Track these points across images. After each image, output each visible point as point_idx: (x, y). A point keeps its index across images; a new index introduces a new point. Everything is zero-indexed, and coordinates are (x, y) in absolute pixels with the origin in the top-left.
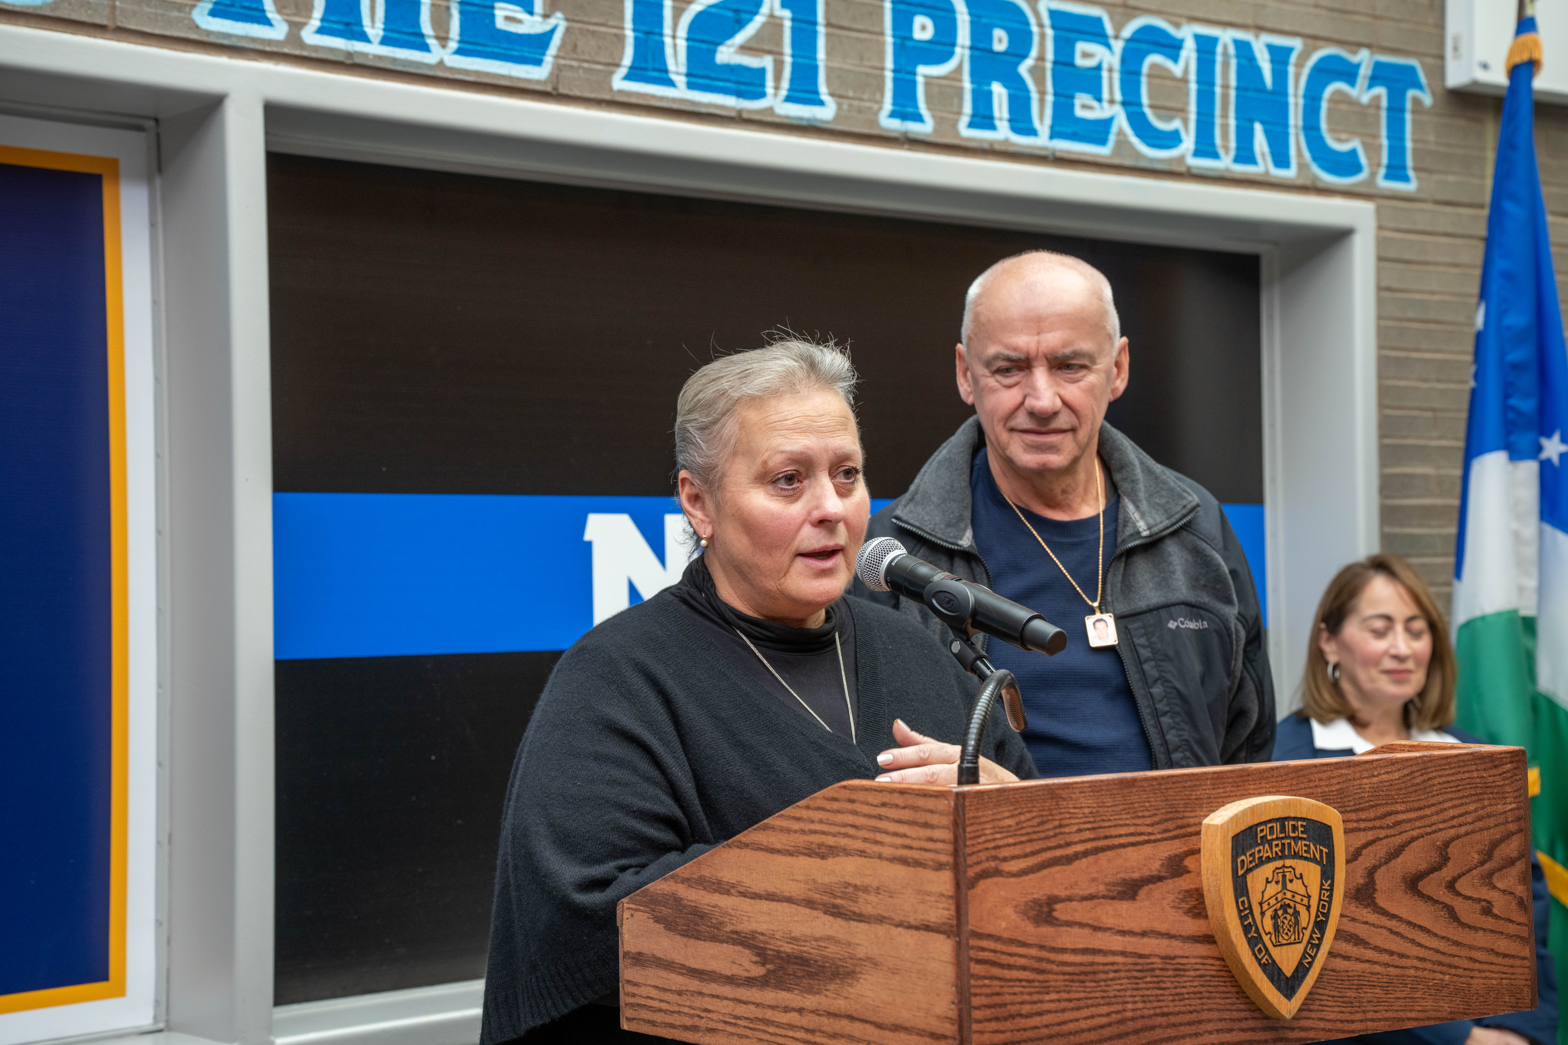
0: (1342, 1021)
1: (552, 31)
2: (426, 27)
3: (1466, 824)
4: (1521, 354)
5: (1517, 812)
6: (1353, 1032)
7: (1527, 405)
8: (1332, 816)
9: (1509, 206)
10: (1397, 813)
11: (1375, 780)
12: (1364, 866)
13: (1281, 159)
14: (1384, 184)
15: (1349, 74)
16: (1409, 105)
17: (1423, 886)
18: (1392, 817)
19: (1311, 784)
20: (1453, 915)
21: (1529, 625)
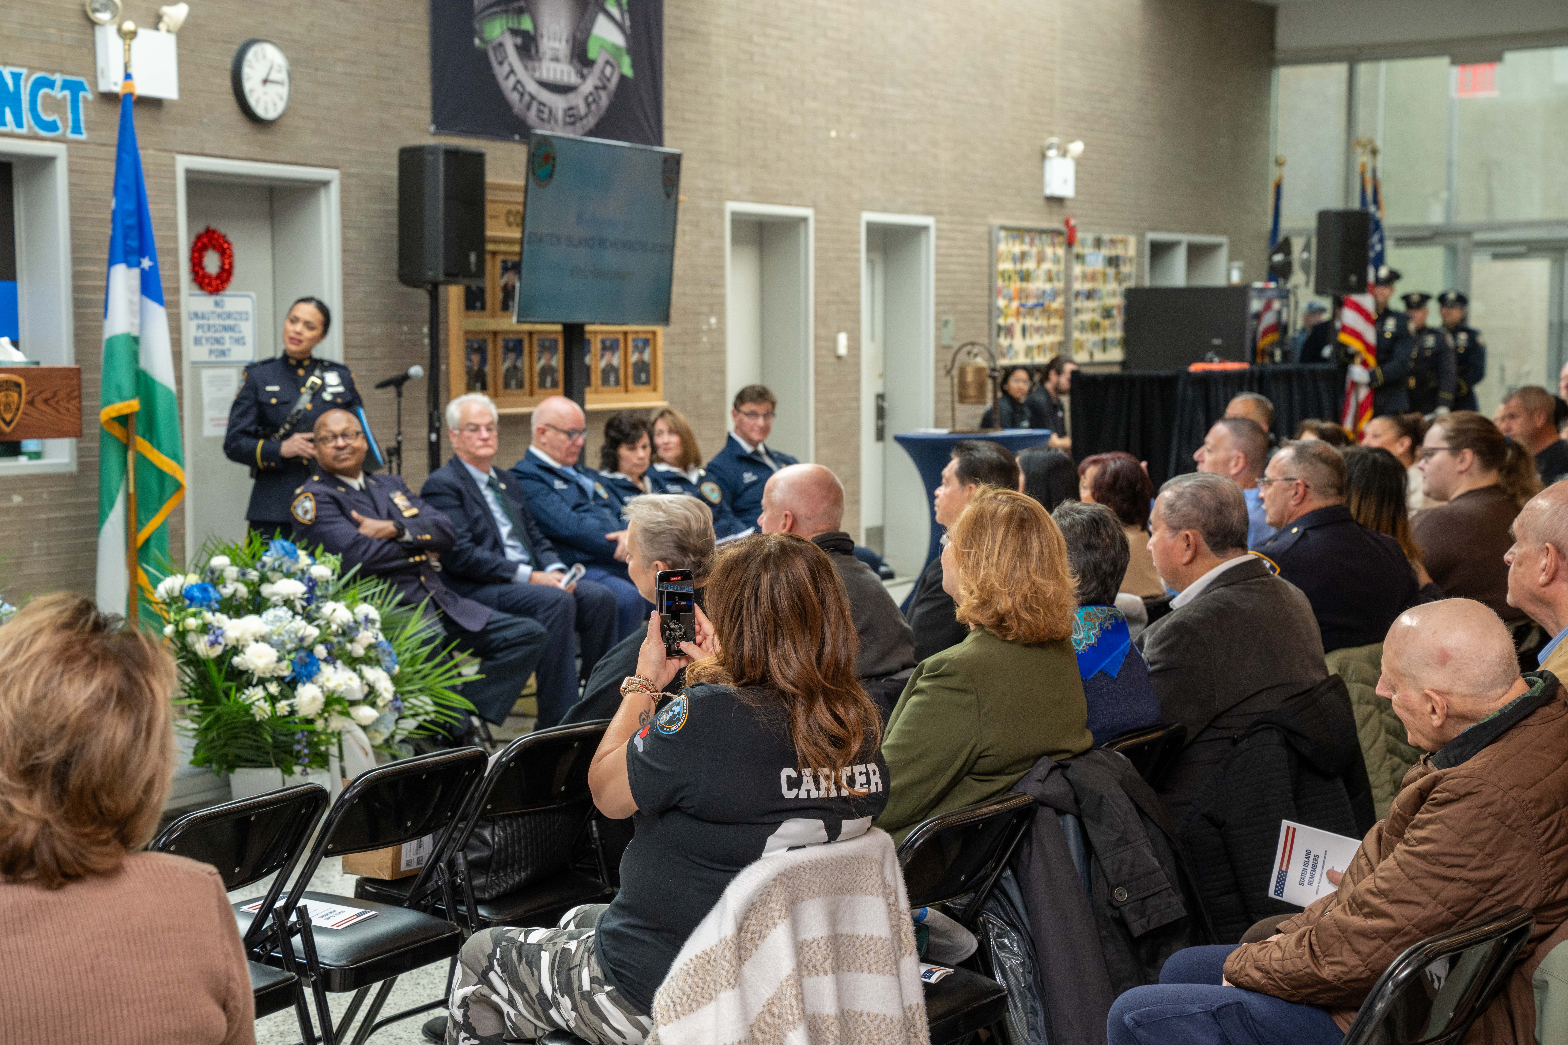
3: (62, 386)
4: (132, 221)
7: (134, 244)
8: (21, 381)
9: (124, 156)
10: (41, 382)
12: (31, 395)
13: (19, 124)
14: (70, 136)
15: (51, 84)
16: (81, 99)
17: (48, 402)
19: (16, 372)
20: (57, 411)
21: (136, 340)
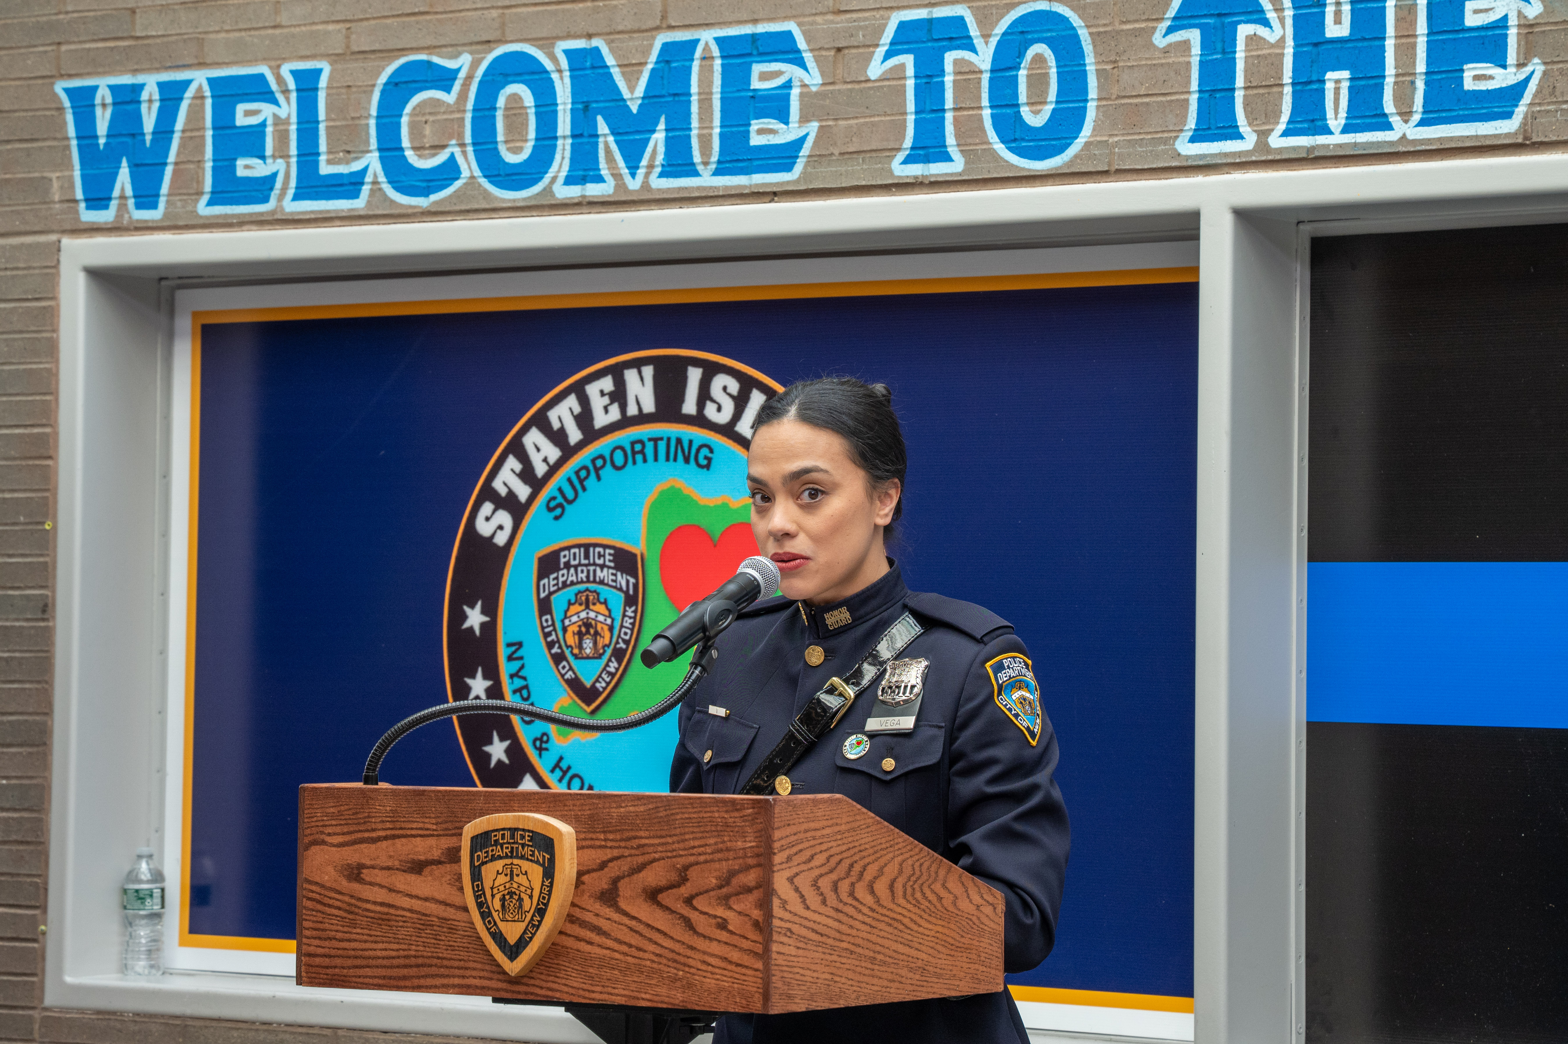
0: (584, 990)
1: (1527, 80)
2: (1389, 106)
3: (705, 854)
5: (756, 850)
6: (593, 999)
10: (641, 838)
11: (622, 810)
12: (608, 876)
17: (660, 897)
18: (637, 841)
19: (566, 808)
20: (689, 925)
